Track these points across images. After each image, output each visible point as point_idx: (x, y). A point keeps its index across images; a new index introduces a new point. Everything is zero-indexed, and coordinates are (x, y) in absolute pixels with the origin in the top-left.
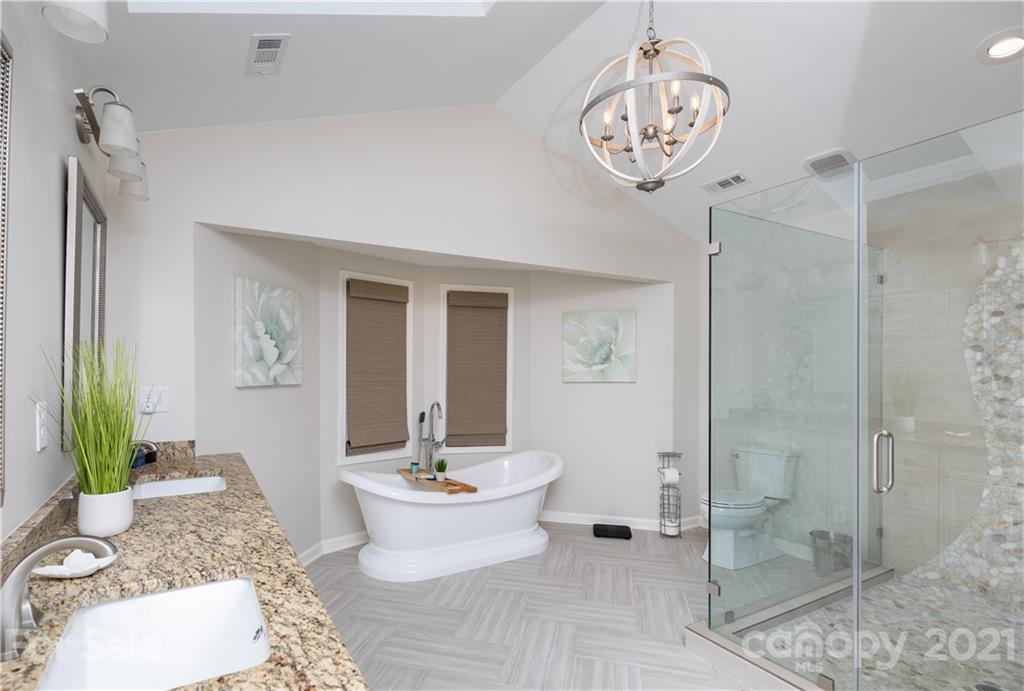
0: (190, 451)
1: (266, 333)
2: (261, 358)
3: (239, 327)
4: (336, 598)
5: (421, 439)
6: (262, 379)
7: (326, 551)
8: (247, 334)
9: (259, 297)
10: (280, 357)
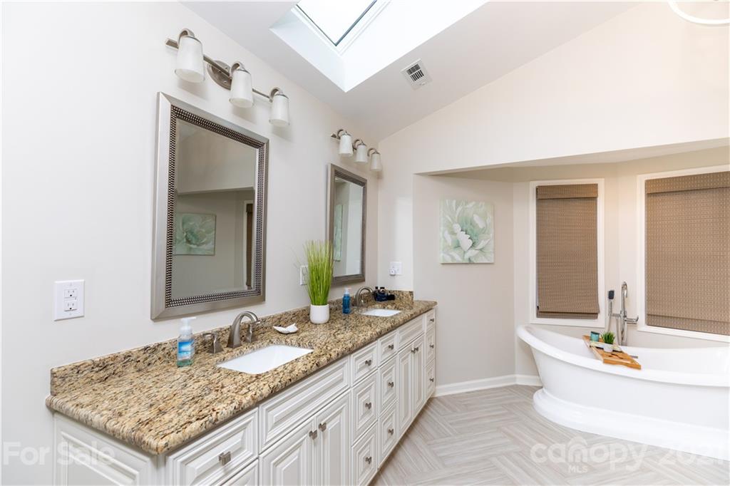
0: (410, 297)
1: (462, 230)
2: (458, 246)
3: (442, 228)
5: (611, 314)
6: (458, 259)
8: (447, 232)
9: (456, 209)
10: (473, 245)
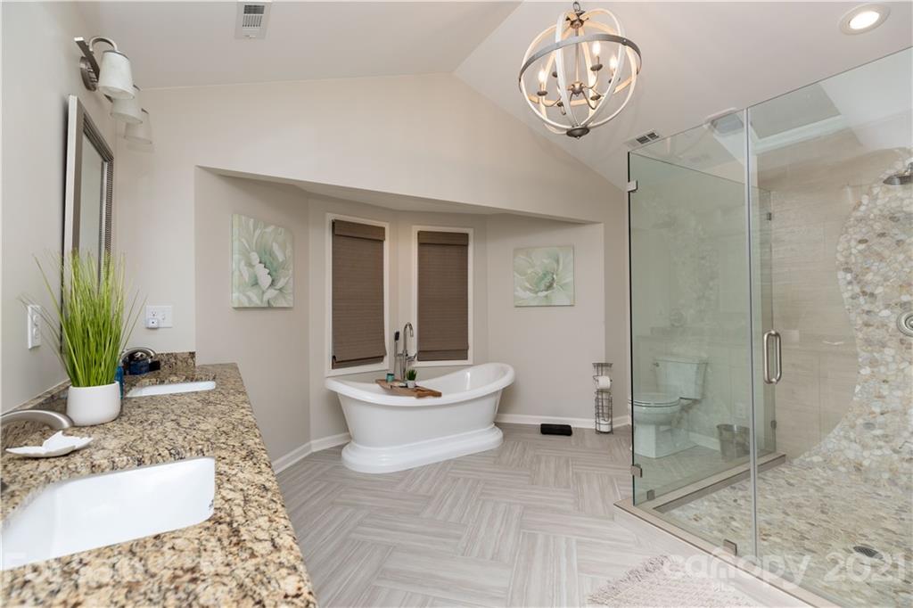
0: (190, 361)
1: (260, 262)
2: (256, 284)
3: (236, 256)
4: (320, 487)
5: (397, 355)
6: (257, 302)
7: (315, 450)
8: (243, 263)
9: (254, 231)
10: (273, 284)
